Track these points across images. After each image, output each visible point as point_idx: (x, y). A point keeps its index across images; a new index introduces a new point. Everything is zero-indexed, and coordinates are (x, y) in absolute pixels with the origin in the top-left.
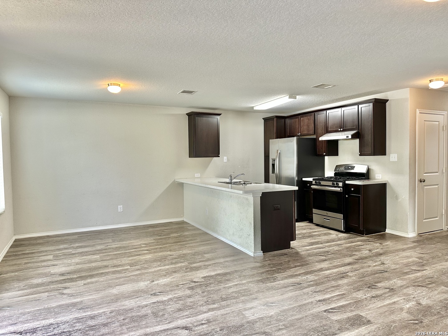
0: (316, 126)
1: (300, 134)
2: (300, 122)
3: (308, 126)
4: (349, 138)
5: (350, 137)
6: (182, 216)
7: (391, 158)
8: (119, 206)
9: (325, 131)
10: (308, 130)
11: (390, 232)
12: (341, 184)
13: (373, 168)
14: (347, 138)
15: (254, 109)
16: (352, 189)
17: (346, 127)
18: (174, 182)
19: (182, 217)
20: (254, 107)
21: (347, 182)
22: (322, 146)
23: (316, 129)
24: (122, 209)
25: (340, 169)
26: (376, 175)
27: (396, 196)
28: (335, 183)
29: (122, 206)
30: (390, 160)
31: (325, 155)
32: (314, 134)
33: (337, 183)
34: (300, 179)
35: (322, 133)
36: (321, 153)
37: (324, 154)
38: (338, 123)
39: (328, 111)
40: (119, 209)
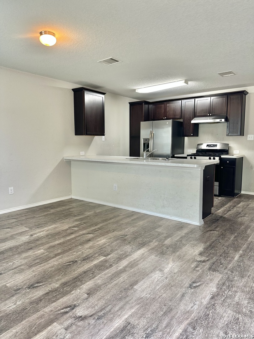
6: (70, 193)
7: (248, 137)
8: (10, 188)
13: (231, 146)
15: (136, 91)
16: (228, 162)
17: (214, 113)
18: (62, 160)
19: (70, 195)
20: (136, 90)
21: (222, 156)
24: (13, 191)
27: (251, 166)
29: (12, 188)
38: (207, 109)
39: (196, 99)
40: (10, 191)
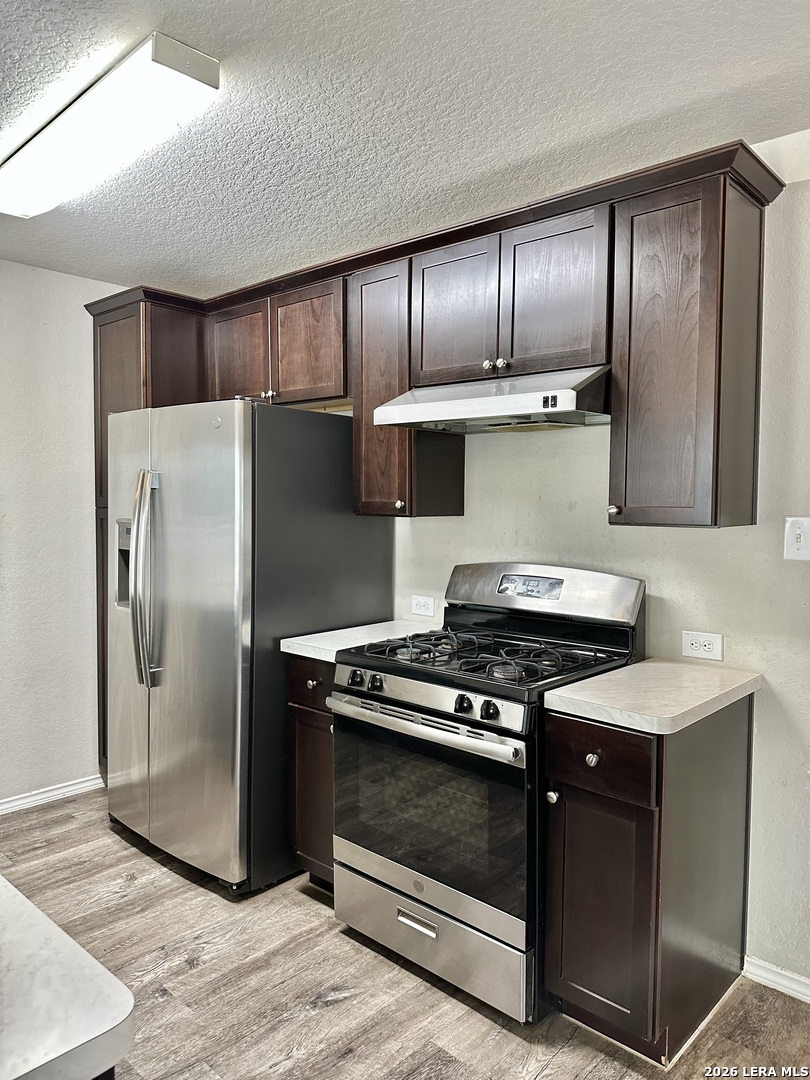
0: (354, 350)
1: (270, 393)
2: (274, 330)
3: (313, 351)
4: (560, 408)
5: (567, 402)
9: (401, 380)
10: (315, 376)
11: (771, 977)
12: (513, 715)
14: (550, 410)
22: (388, 459)
23: (353, 364)
25: (478, 587)
26: (687, 637)
28: (478, 701)
30: (785, 557)
31: (402, 513)
32: (345, 395)
33: (487, 705)
34: (269, 645)
35: (388, 386)
36: (378, 500)
37: (399, 504)
